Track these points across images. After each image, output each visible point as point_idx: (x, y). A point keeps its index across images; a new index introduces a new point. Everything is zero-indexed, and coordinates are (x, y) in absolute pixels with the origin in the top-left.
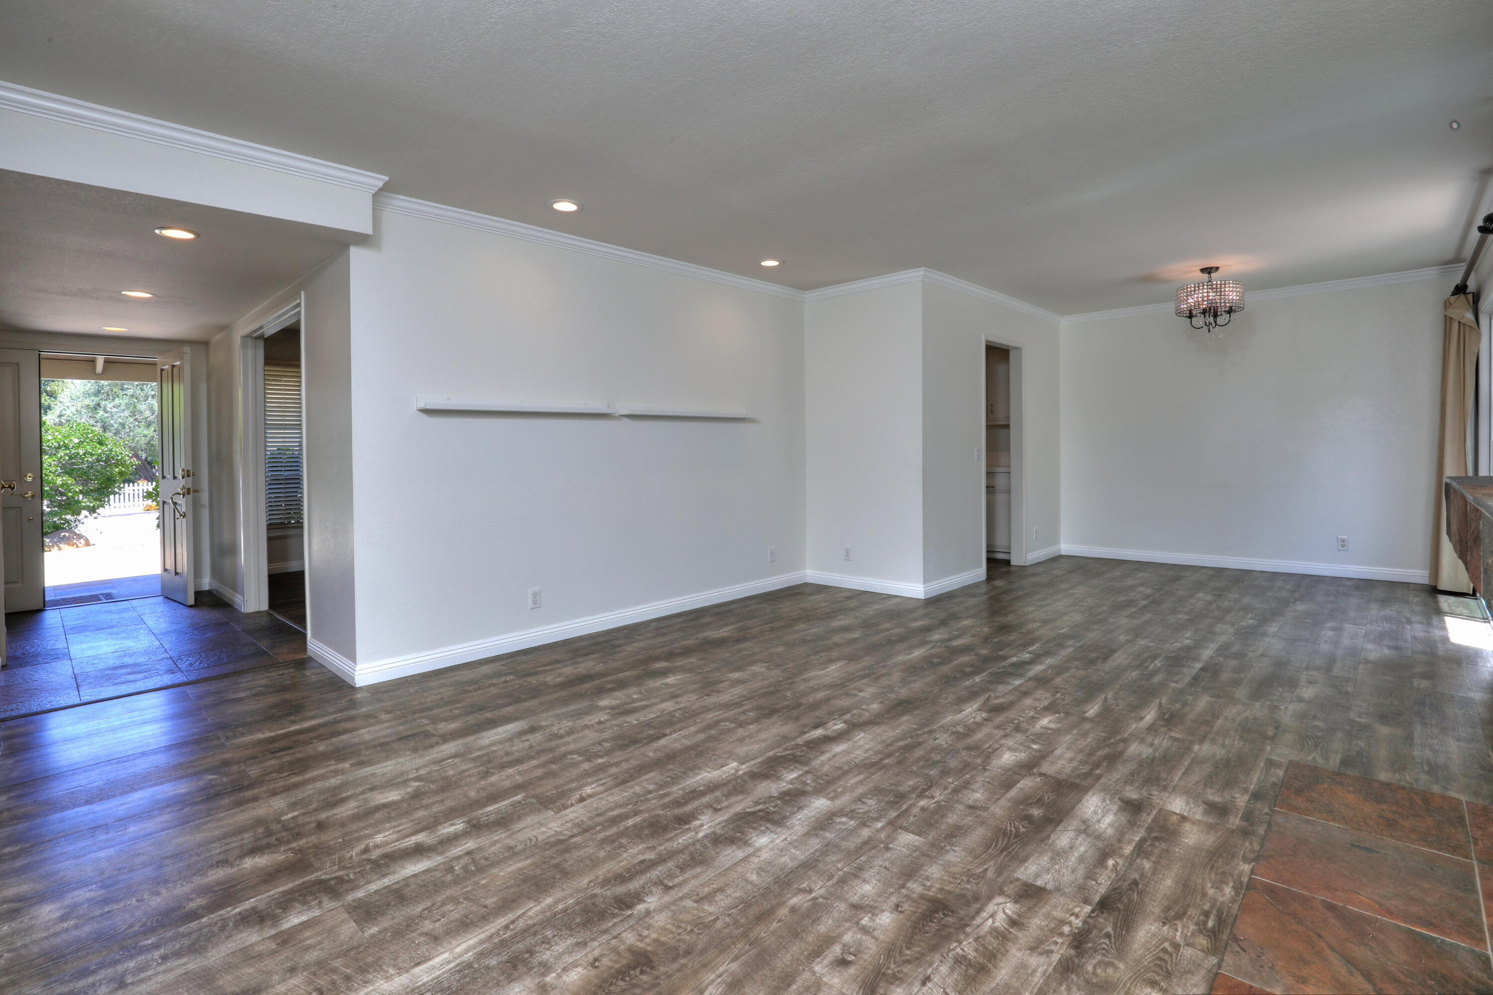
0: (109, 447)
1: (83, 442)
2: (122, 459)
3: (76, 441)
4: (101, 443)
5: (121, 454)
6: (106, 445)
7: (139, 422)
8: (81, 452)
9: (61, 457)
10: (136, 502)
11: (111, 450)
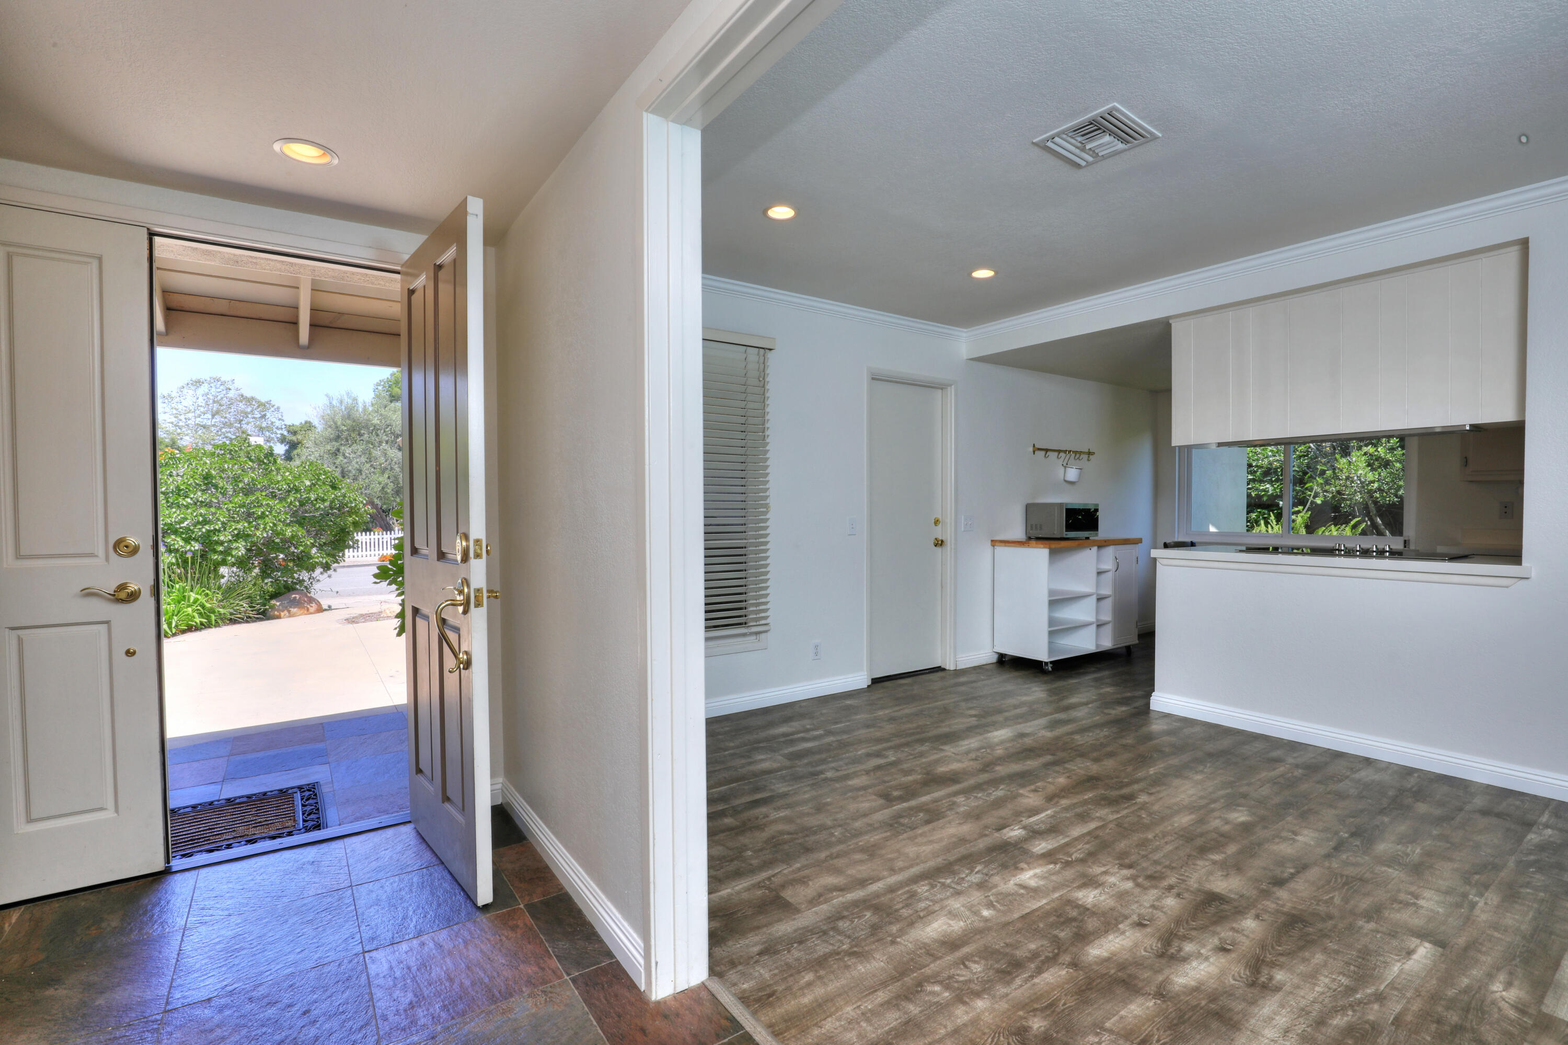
0: (343, 491)
1: (315, 485)
2: (356, 506)
3: (308, 483)
4: (334, 487)
5: (355, 500)
6: (340, 489)
7: (374, 468)
8: (313, 497)
9: (291, 502)
10: (372, 553)
11: (344, 496)
